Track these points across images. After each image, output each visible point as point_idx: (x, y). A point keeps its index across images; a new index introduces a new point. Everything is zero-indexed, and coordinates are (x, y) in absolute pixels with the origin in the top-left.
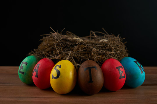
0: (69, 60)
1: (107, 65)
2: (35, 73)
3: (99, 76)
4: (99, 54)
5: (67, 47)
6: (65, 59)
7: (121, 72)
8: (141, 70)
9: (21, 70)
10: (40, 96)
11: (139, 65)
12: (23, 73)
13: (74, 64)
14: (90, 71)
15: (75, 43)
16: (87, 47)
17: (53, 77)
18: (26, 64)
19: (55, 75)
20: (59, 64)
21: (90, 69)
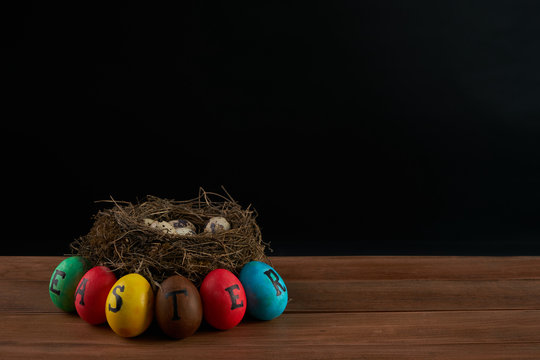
0: (141, 273)
2: (78, 297)
5: (138, 244)
6: (133, 272)
9: (54, 288)
10: (88, 342)
11: (275, 279)
12: (58, 293)
13: (149, 281)
14: (175, 299)
15: (153, 237)
16: (175, 248)
17: (110, 309)
18: (64, 276)
19: (114, 306)
20: (120, 282)
21: (175, 294)
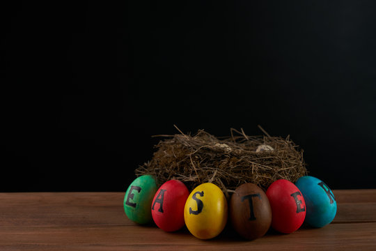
0: (213, 182)
1: (275, 191)
2: (157, 206)
3: (264, 209)
4: (261, 172)
5: (207, 160)
6: (207, 182)
7: (299, 202)
8: (331, 198)
9: (131, 201)
11: (327, 190)
12: (134, 205)
13: (222, 189)
14: (251, 202)
15: (221, 154)
16: (242, 161)
17: (191, 212)
18: (139, 190)
19: (195, 209)
20: (198, 189)
21: (250, 198)
